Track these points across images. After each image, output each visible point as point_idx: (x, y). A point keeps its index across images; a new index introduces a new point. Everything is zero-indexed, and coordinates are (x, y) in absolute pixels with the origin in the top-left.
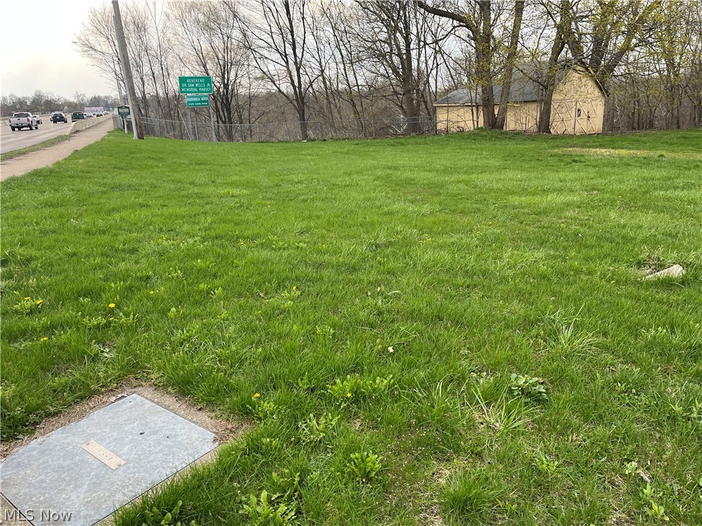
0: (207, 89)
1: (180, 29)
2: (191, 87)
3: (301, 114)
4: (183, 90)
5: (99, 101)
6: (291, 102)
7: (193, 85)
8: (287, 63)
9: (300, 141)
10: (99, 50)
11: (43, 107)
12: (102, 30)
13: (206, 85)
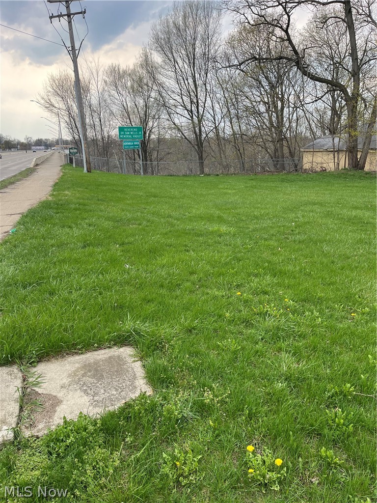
0: (139, 136)
1: (114, 92)
2: (127, 135)
3: (200, 155)
4: (121, 136)
5: (41, 142)
6: (194, 147)
7: (129, 133)
8: (192, 117)
9: (199, 175)
10: (56, 106)
11: (4, 146)
12: (59, 92)
13: (138, 133)
